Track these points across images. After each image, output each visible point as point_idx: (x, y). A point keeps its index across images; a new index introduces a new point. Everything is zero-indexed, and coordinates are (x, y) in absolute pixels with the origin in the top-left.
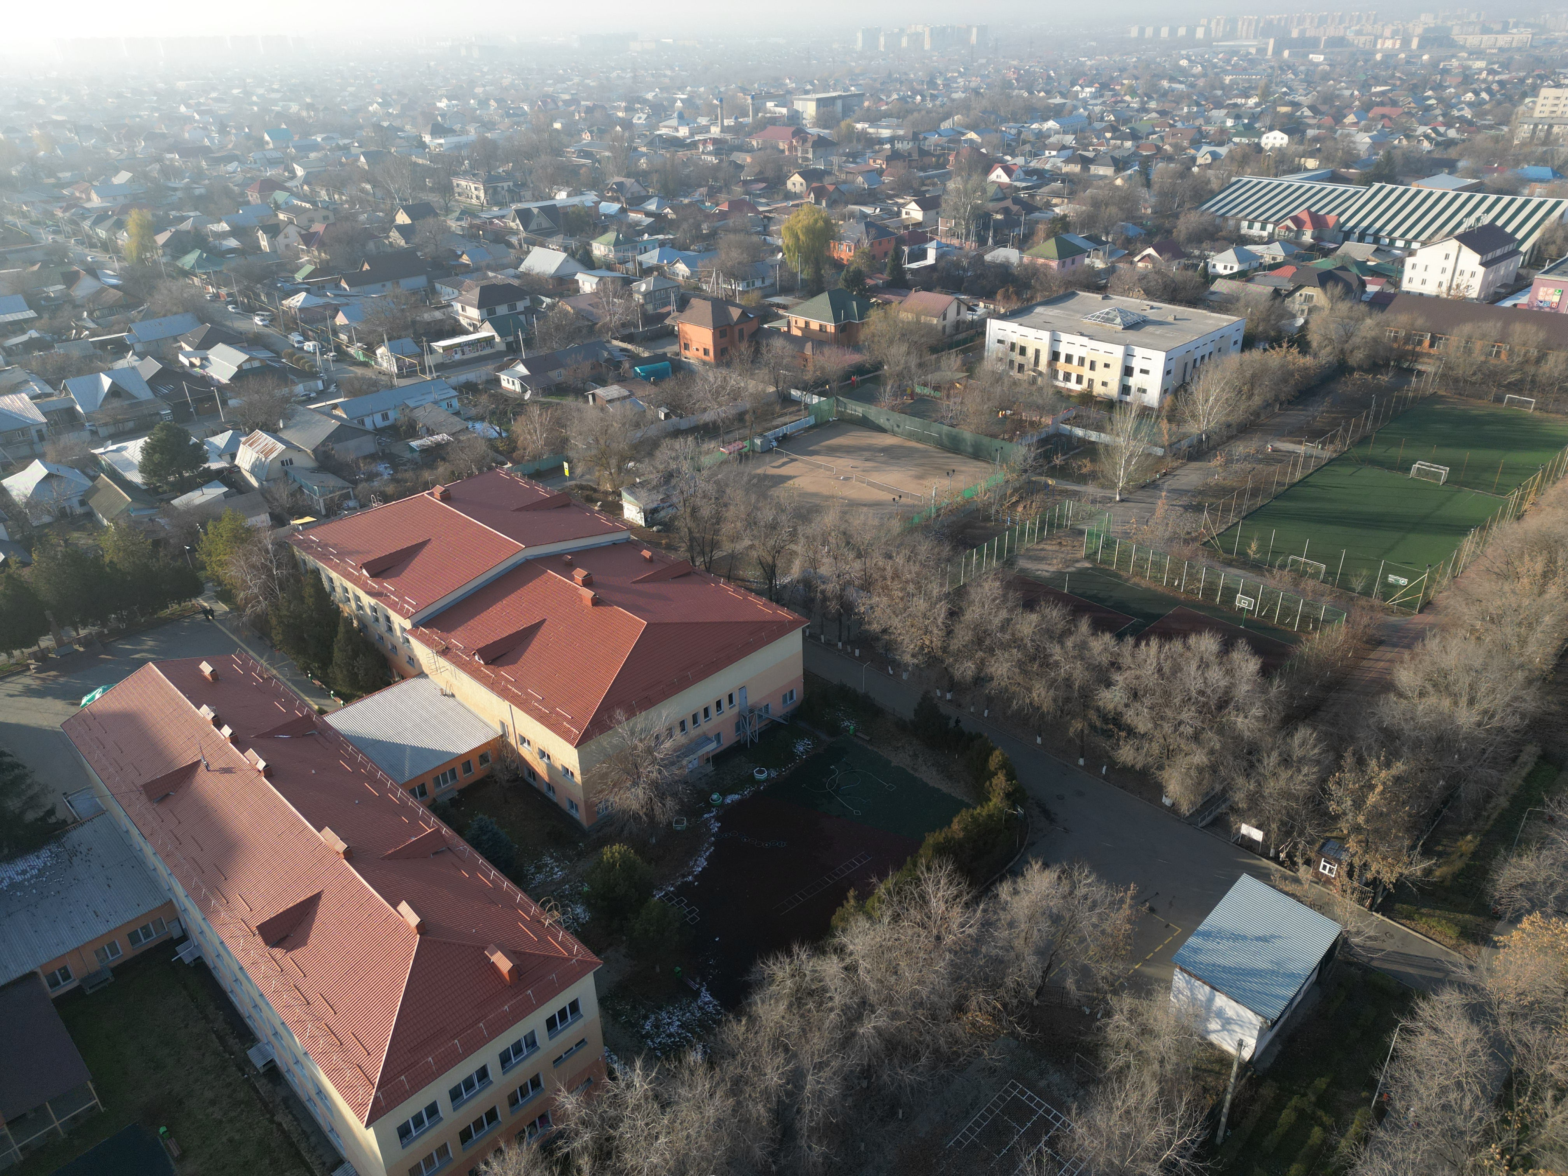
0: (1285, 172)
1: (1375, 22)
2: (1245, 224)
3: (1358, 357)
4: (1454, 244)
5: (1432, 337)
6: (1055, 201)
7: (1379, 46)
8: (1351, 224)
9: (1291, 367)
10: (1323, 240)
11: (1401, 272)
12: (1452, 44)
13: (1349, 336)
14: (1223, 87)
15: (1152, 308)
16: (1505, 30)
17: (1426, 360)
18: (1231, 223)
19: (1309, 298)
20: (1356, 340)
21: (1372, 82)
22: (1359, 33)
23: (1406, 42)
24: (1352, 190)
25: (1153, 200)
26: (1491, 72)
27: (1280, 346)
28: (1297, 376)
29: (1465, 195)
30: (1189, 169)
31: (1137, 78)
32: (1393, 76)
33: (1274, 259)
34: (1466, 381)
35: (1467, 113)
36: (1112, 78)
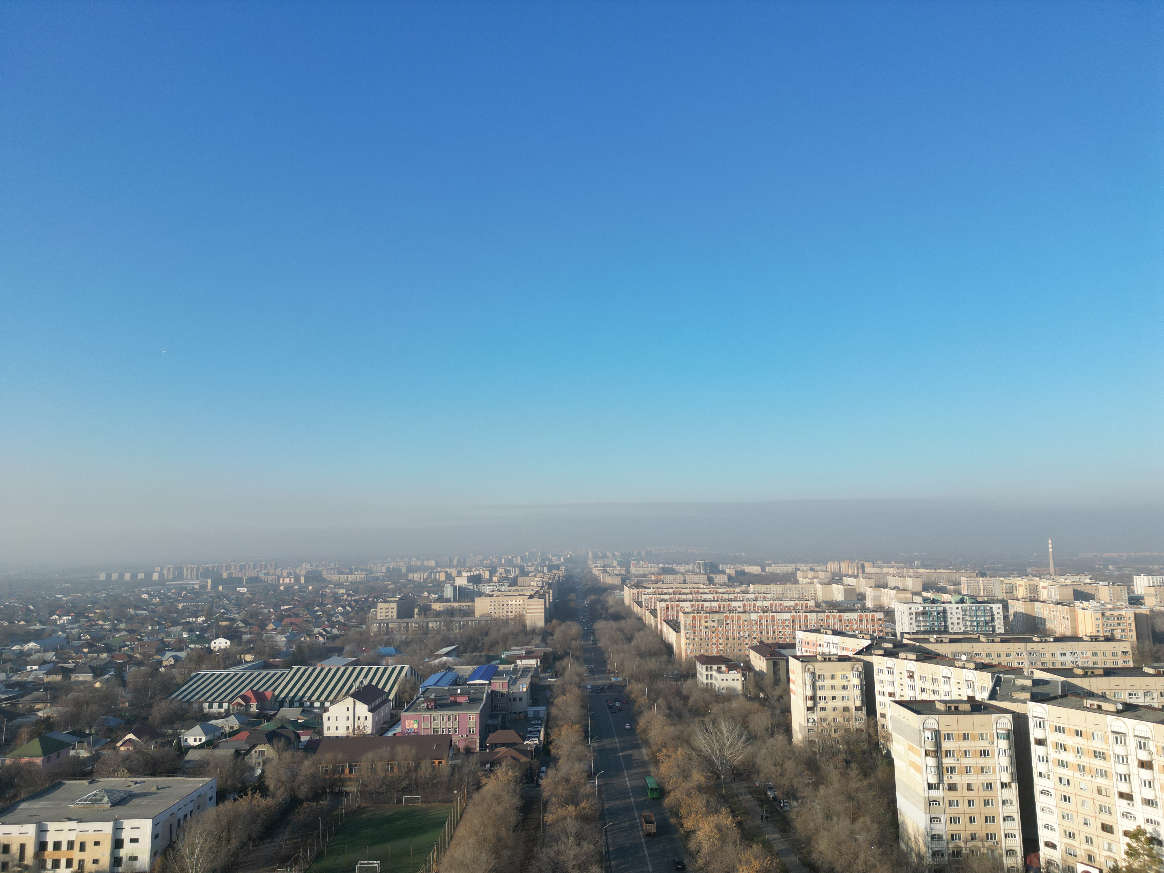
0: (231, 666)
1: (276, 568)
2: (206, 705)
3: (303, 791)
4: (350, 700)
5: (350, 766)
6: (37, 706)
7: (281, 582)
8: (283, 695)
9: (257, 809)
10: (265, 709)
11: (322, 724)
12: (324, 580)
13: (295, 776)
14: (177, 611)
15: (136, 783)
16: (351, 573)
17: (349, 783)
18: (195, 705)
19: (262, 753)
20: (300, 778)
21: (280, 603)
22: (267, 574)
23: (297, 579)
24: (280, 673)
25: (129, 696)
26: (349, 595)
27: (246, 794)
28: (262, 816)
29: (351, 668)
30: (158, 669)
31: (107, 608)
32: (293, 599)
33: (232, 728)
34: (377, 793)
35: (341, 619)
36: (86, 609)
